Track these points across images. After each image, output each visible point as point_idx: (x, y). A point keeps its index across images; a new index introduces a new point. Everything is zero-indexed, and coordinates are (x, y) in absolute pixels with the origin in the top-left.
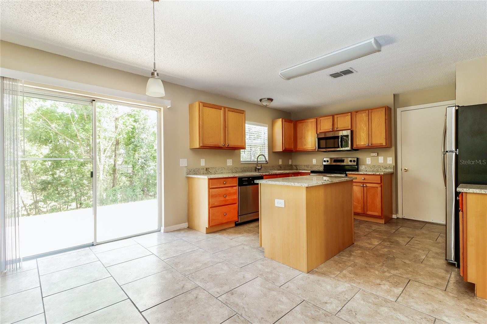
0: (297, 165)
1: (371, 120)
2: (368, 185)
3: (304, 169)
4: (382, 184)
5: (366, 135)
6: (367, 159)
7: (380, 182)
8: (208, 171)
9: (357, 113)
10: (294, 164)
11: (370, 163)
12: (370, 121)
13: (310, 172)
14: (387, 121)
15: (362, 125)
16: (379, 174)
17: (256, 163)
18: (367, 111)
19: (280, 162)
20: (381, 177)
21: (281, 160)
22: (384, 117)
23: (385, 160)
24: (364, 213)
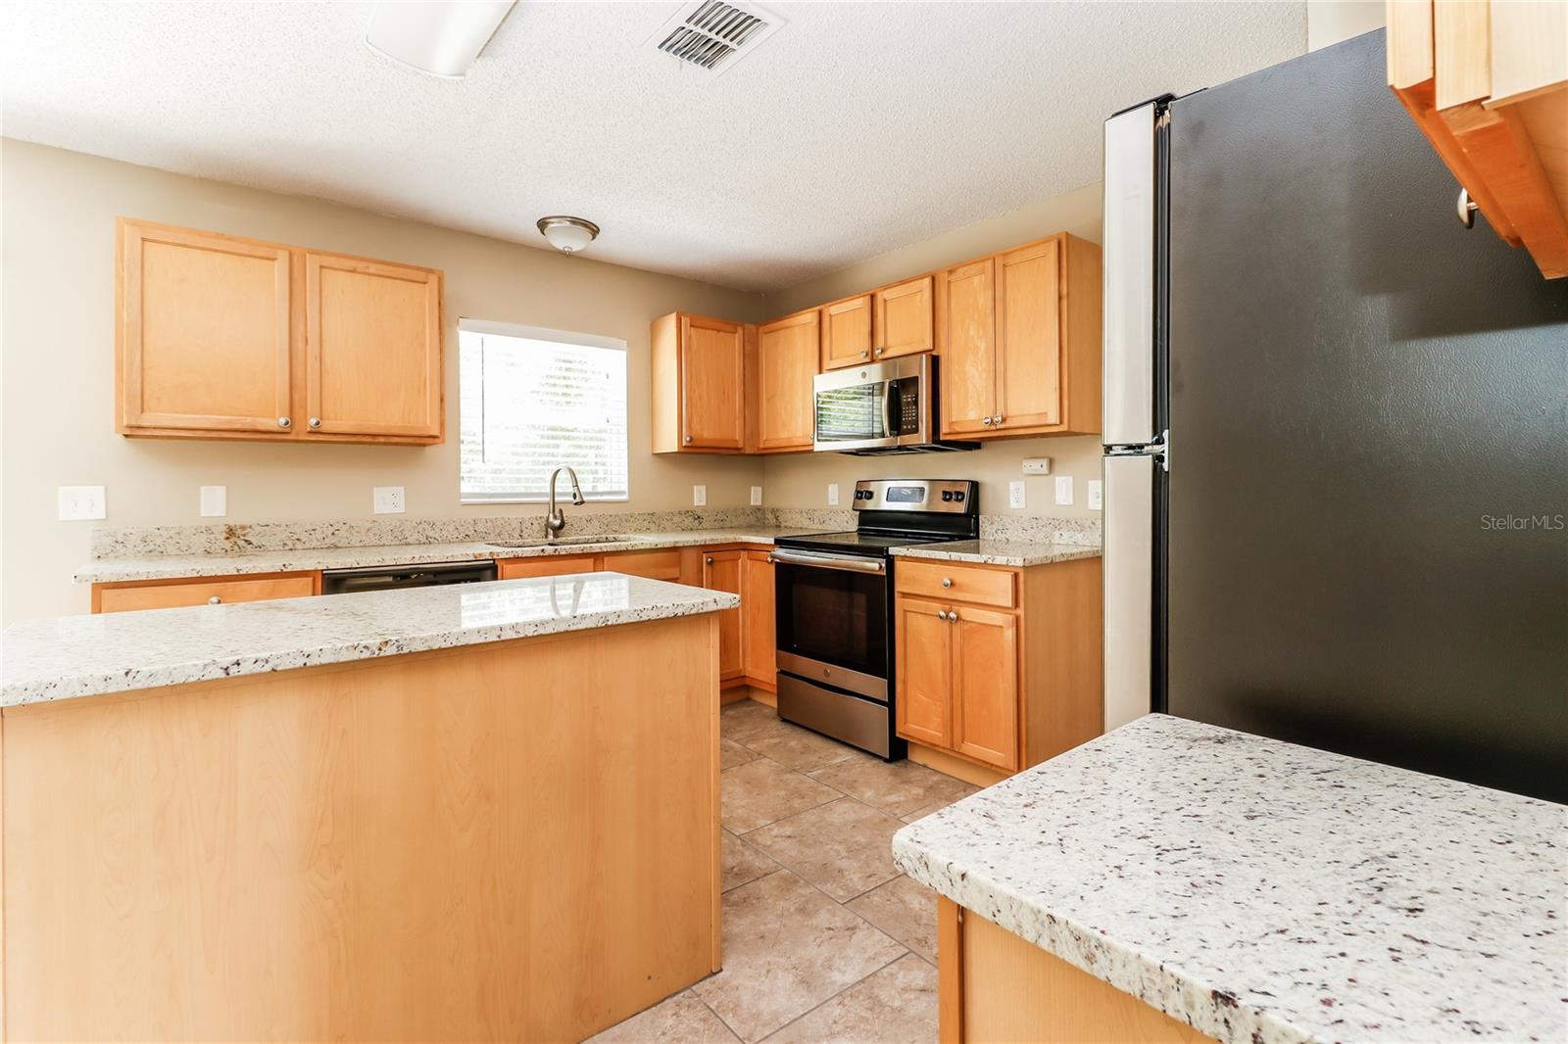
0: (778, 510)
1: (1002, 307)
2: (967, 613)
3: (800, 525)
4: (1021, 612)
5: (984, 376)
6: (1012, 486)
7: (1009, 602)
8: (241, 543)
9: (953, 278)
10: (772, 503)
11: (1024, 506)
12: (999, 307)
13: (771, 541)
14: (1065, 303)
15: (972, 332)
16: (1004, 563)
17: (549, 504)
18: (989, 263)
19: (699, 497)
20: (1016, 576)
21: (703, 488)
22: (1054, 286)
23: (1079, 492)
24: (952, 745)
